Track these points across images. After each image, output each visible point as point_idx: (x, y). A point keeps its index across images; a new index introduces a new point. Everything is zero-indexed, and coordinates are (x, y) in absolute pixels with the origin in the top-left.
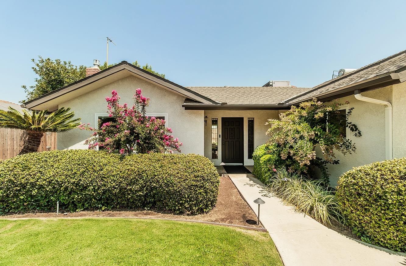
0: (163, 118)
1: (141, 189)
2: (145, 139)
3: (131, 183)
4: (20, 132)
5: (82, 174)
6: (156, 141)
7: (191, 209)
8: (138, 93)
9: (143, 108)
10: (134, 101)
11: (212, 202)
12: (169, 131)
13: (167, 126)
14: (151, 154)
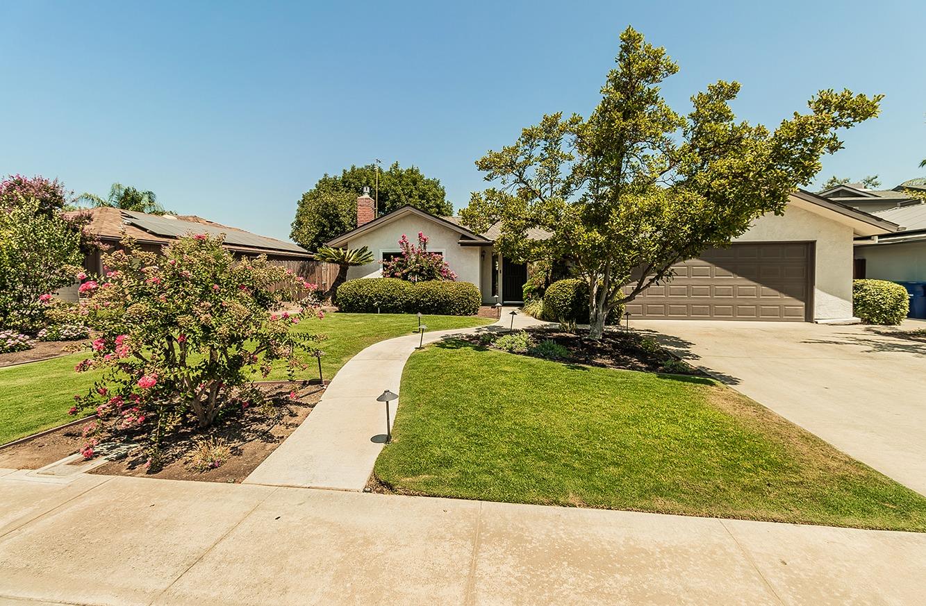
0: (441, 253)
1: (429, 301)
2: (429, 270)
3: (423, 297)
4: (338, 266)
5: (394, 291)
6: (436, 273)
7: (460, 312)
8: (420, 236)
9: (425, 246)
10: (418, 242)
11: (474, 310)
12: (446, 265)
13: (444, 261)
14: (433, 281)
